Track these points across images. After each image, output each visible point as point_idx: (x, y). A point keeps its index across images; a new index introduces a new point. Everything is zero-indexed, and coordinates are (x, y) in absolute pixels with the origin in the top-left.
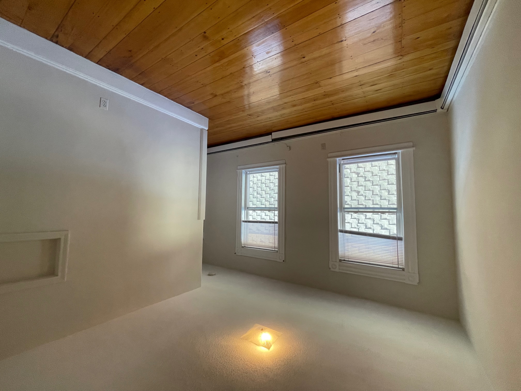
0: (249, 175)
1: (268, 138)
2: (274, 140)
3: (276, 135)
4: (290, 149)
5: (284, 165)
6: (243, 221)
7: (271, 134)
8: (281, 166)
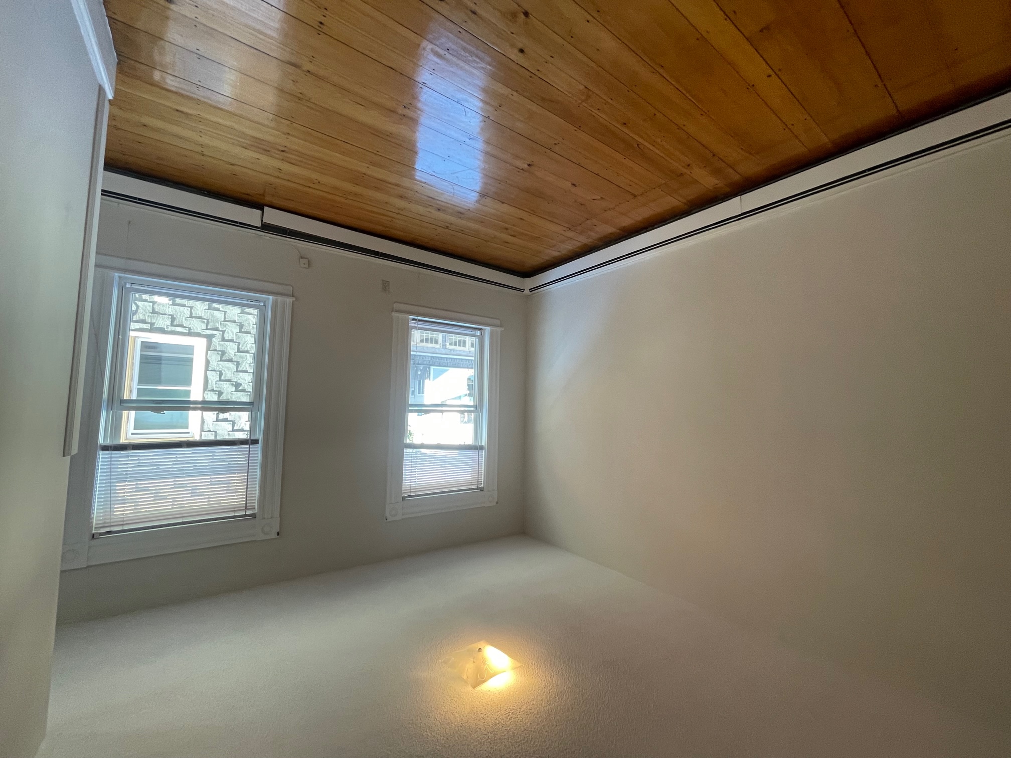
0: (131, 294)
1: (252, 216)
2: (267, 228)
3: (273, 217)
4: (309, 265)
5: (289, 300)
6: (105, 448)
7: (262, 209)
8: (280, 299)
